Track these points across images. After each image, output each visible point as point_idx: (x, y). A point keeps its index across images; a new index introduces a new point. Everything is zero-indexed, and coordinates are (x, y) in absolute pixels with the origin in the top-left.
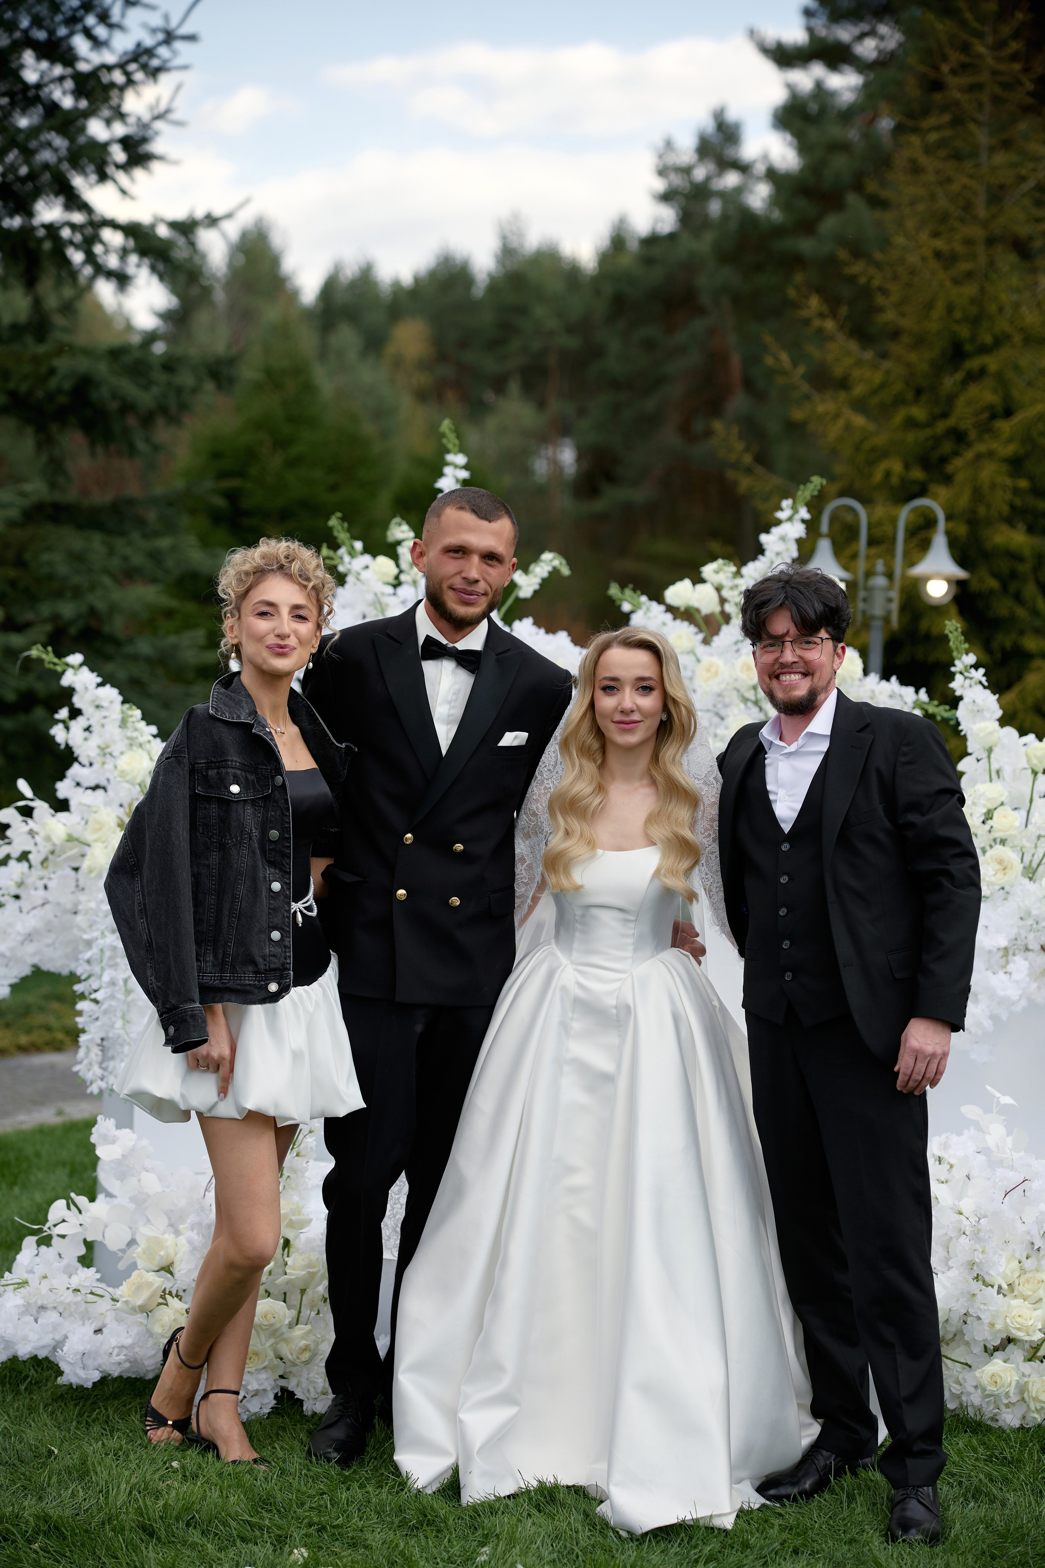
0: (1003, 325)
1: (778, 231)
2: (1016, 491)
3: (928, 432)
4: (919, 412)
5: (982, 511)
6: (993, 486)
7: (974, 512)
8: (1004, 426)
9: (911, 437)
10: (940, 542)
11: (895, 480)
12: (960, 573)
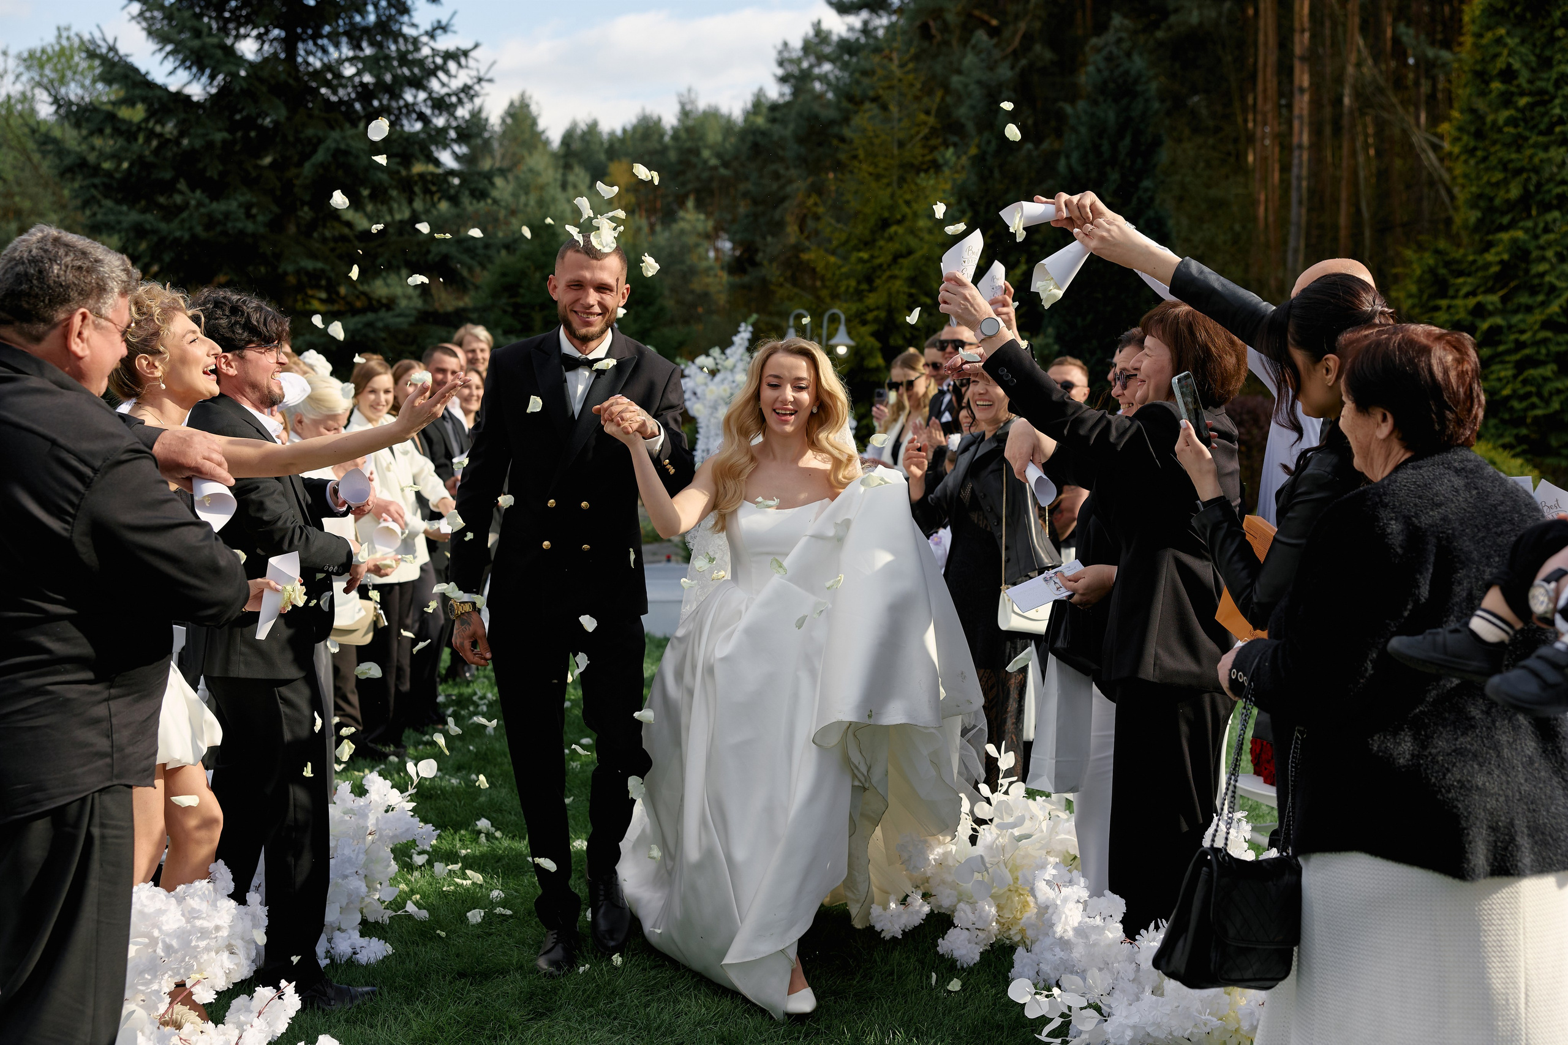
0: (905, 209)
1: (832, 122)
2: (911, 295)
3: (868, 265)
4: (865, 255)
5: (893, 304)
6: (898, 292)
7: (890, 305)
8: (905, 262)
9: (859, 267)
10: (842, 329)
11: (851, 290)
12: (852, 343)
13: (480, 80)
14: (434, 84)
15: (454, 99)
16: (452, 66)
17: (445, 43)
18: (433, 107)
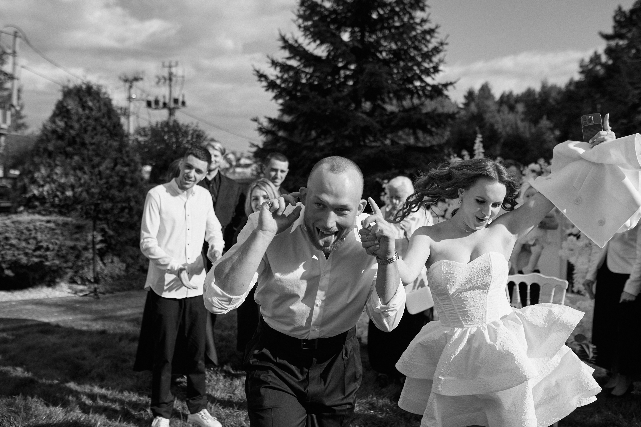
13: (442, 44)
14: (423, 47)
15: (430, 54)
16: (428, 37)
17: (426, 27)
18: (422, 58)
